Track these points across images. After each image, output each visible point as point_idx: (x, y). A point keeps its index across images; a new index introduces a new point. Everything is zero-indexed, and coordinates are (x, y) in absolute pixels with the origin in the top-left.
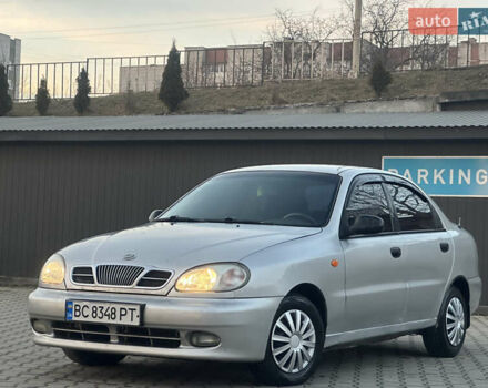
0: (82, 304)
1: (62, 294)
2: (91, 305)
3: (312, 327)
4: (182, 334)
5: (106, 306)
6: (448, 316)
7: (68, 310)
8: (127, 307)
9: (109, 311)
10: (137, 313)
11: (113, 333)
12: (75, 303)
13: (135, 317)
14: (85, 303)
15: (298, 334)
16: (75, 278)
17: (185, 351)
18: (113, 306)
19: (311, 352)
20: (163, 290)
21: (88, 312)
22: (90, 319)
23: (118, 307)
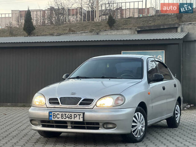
0: (56, 113)
1: (45, 109)
2: (60, 113)
3: (144, 119)
4: (101, 124)
5: (67, 114)
6: (176, 112)
7: (50, 116)
8: (77, 114)
9: (69, 116)
10: (82, 116)
11: (69, 125)
12: (53, 113)
13: (80, 118)
14: (58, 113)
15: (140, 122)
16: (50, 103)
17: (101, 131)
18: (70, 113)
19: (144, 129)
20: (91, 106)
21: (59, 116)
22: (60, 119)
23: (73, 114)
